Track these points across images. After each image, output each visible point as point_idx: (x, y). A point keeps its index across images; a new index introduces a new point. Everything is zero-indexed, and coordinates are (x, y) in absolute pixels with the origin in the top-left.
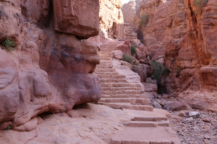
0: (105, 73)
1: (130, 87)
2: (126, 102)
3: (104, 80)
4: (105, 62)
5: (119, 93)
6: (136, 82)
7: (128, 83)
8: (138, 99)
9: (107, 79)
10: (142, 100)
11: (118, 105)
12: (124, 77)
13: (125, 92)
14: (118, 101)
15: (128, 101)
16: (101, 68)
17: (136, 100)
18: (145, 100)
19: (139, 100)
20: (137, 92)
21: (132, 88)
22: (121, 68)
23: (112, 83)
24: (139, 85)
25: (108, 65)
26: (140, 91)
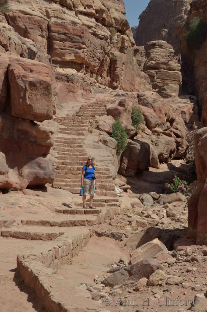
0: (71, 153)
1: (97, 170)
3: (68, 162)
4: (75, 139)
6: (106, 166)
9: (71, 161)
10: (106, 185)
16: (67, 147)
17: (100, 185)
18: (109, 185)
19: (103, 185)
20: (104, 176)
21: (99, 172)
22: (95, 147)
23: (76, 167)
24: (108, 169)
25: (77, 143)
26: (107, 175)
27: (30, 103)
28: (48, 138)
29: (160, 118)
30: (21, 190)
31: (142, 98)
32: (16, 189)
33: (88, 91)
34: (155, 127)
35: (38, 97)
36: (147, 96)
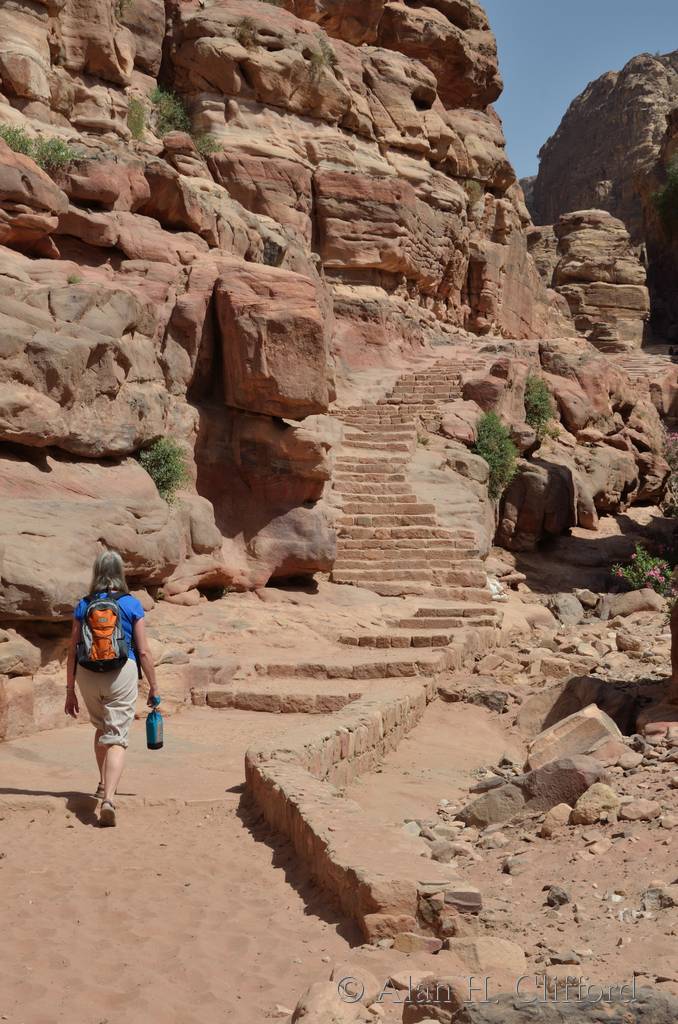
0: (376, 496)
1: (441, 537)
2: (418, 580)
3: (368, 519)
4: (385, 461)
5: (405, 555)
6: (464, 526)
7: (438, 528)
8: (457, 571)
9: (377, 516)
10: (464, 574)
11: (395, 587)
12: (430, 509)
13: (423, 552)
14: (398, 577)
15: (424, 577)
16: (366, 480)
17: (450, 573)
18: (471, 573)
19: (456, 574)
20: (458, 552)
21: (446, 542)
22: (434, 478)
23: (389, 529)
24: (469, 533)
25: (391, 469)
26: (467, 550)
27: (272, 374)
28: (318, 459)
29: (596, 402)
30: (252, 590)
31: (552, 354)
32: (240, 589)
33: (414, 342)
34: (585, 427)
35: (292, 357)
36: (562, 349)
